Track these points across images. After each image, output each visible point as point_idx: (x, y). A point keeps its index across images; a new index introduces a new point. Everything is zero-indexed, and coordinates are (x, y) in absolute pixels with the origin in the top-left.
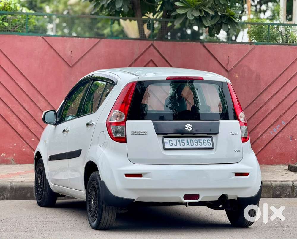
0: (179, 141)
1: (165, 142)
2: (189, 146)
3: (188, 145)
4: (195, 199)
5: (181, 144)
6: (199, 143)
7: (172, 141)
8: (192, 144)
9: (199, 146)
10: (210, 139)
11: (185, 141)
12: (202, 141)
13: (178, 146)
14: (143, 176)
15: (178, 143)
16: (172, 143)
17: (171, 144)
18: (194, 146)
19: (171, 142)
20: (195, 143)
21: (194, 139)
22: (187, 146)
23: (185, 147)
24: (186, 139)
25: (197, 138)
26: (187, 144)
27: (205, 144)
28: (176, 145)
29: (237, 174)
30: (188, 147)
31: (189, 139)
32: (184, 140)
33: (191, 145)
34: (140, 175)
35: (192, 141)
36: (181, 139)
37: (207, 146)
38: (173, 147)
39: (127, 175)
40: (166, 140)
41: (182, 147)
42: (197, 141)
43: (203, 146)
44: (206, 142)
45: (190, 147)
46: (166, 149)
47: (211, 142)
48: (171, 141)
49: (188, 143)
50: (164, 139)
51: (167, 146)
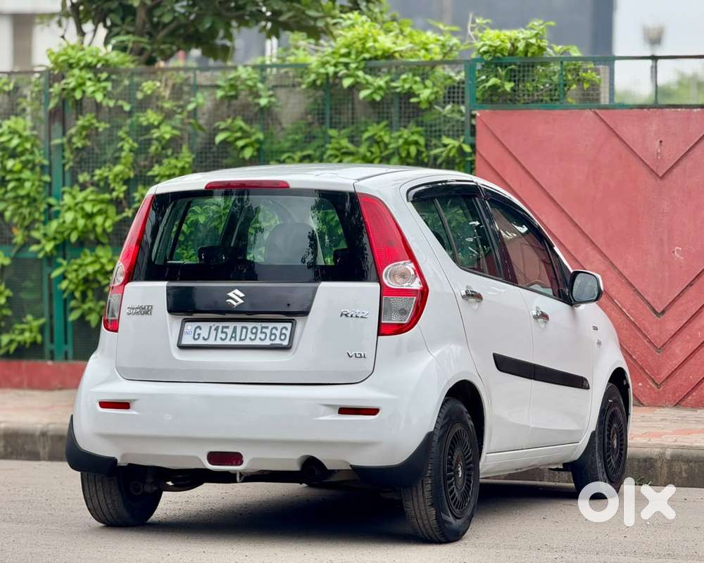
0: (217, 329)
1: (185, 330)
2: (235, 340)
3: (233, 339)
4: (232, 465)
5: (220, 335)
6: (259, 335)
7: (200, 329)
8: (243, 337)
9: (257, 342)
10: (289, 325)
11: (230, 331)
12: (268, 331)
13: (211, 342)
14: (131, 405)
15: (213, 333)
16: (199, 335)
17: (196, 337)
18: (248, 342)
19: (198, 331)
20: (249, 335)
21: (250, 325)
22: (230, 340)
23: (227, 342)
24: (232, 325)
25: (260, 324)
26: (232, 337)
27: (283, 337)
28: (206, 337)
29: (344, 411)
30: (233, 342)
31: (239, 325)
32: (227, 327)
33: (240, 340)
34: (125, 405)
35: (244, 330)
36: (221, 325)
37: (277, 341)
38: (200, 342)
39: (104, 405)
40: (190, 327)
41: (219, 342)
42: (257, 330)
43: (267, 342)
44: (278, 333)
45: (238, 343)
46: (182, 347)
47: (288, 333)
48: (198, 329)
49: (234, 335)
50: (187, 324)
51: (187, 340)
